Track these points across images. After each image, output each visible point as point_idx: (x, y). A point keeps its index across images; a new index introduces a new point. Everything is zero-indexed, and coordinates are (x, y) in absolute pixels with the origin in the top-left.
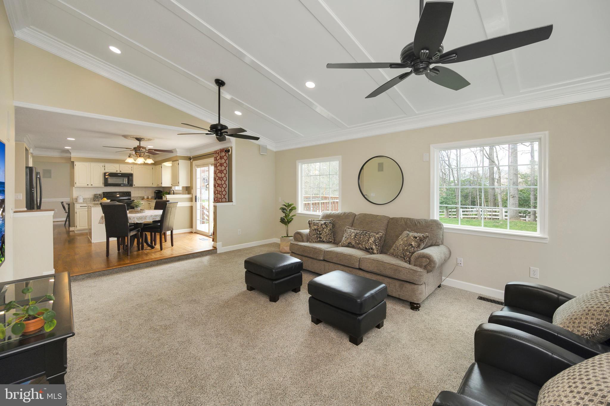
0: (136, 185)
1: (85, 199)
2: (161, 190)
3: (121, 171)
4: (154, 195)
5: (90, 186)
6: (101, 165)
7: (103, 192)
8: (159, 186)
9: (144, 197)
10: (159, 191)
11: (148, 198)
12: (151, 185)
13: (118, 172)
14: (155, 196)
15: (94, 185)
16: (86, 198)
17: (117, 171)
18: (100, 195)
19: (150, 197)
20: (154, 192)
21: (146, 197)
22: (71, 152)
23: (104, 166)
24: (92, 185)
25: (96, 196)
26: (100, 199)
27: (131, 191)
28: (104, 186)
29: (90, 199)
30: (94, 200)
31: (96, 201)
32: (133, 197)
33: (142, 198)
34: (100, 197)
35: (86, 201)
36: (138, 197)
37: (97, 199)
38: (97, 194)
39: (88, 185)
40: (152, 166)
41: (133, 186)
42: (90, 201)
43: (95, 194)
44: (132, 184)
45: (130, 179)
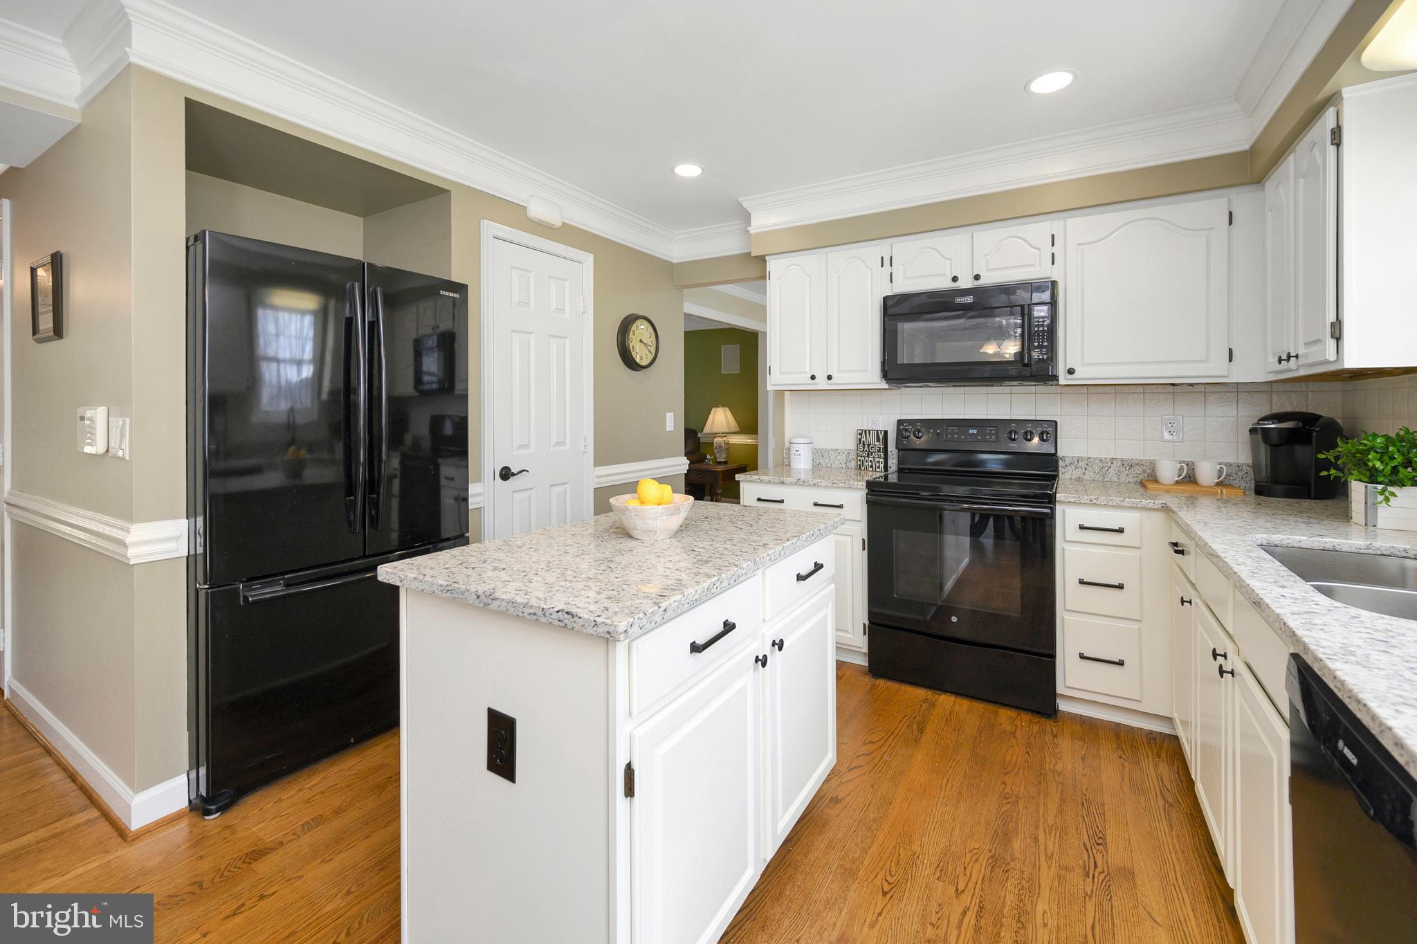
0: (1084, 374)
1: (827, 455)
2: (1325, 405)
3: (977, 277)
4: (1242, 456)
5: (822, 383)
6: (876, 251)
8: (1296, 369)
9: (1153, 465)
10: (1309, 419)
11: (1189, 478)
12: (1214, 369)
13: (966, 283)
14: (1255, 466)
15: (841, 380)
16: (828, 450)
17: (954, 277)
18: (878, 440)
19: (1207, 473)
20: (1252, 431)
21: (1168, 472)
22: (750, 211)
23: (887, 262)
24: (829, 378)
25: (863, 440)
26: (878, 460)
27: (1056, 422)
28: (886, 386)
29: (844, 457)
30: (859, 463)
31: (863, 468)
32: (1076, 463)
33: (1138, 470)
34: (879, 451)
35: (829, 465)
36: (1109, 464)
37: (868, 456)
38: (869, 431)
39: (813, 377)
40: (1226, 199)
41: (1062, 381)
42: (844, 466)
43: (861, 432)
44: (1055, 366)
45: (1038, 326)
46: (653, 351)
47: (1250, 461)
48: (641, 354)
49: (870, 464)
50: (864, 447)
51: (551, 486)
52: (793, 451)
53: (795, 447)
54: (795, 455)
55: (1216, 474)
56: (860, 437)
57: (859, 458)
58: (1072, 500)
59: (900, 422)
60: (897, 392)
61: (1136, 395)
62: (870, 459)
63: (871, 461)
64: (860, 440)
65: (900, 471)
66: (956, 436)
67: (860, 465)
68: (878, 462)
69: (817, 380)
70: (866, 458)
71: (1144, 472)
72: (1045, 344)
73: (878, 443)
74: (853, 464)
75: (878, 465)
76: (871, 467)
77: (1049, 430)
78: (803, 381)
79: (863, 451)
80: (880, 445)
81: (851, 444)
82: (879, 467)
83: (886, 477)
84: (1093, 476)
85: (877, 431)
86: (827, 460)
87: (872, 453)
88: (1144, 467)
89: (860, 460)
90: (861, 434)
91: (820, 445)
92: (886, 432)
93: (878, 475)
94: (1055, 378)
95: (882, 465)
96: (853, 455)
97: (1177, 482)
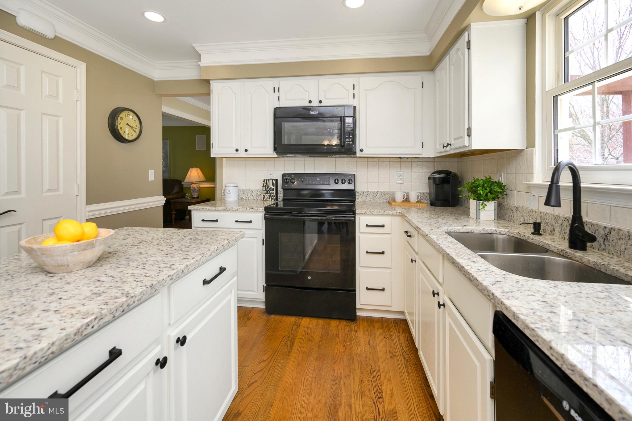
0: (367, 152)
1: (246, 193)
2: (452, 167)
3: (321, 102)
4: (426, 190)
5: (242, 154)
6: (270, 83)
7: (283, 174)
8: (450, 151)
9: (393, 194)
10: (448, 173)
11: (407, 200)
12: (415, 151)
13: (315, 104)
14: (430, 193)
15: (252, 152)
16: (246, 190)
17: (310, 102)
18: (273, 185)
19: (413, 198)
20: (429, 178)
21: (399, 197)
22: (200, 52)
23: (276, 89)
24: (246, 150)
25: (265, 184)
26: (273, 195)
27: (355, 175)
28: (276, 156)
29: (255, 194)
30: (263, 197)
31: (265, 200)
32: (363, 194)
33: (387, 196)
34: (273, 190)
35: (247, 198)
36: (376, 194)
37: (268, 193)
38: (268, 180)
39: (237, 150)
40: (421, 76)
41: (358, 155)
42: (255, 198)
43: (264, 180)
44: (355, 147)
45: (348, 127)
46: (138, 131)
47: (428, 191)
48: (127, 133)
49: (269, 197)
50: (265, 188)
51: (43, 220)
52: (227, 191)
53: (228, 189)
54: (228, 193)
55: (416, 197)
56: (263, 183)
57: (263, 194)
58: (363, 212)
59: (284, 175)
60: (283, 159)
61: (386, 162)
62: (269, 194)
63: (269, 196)
64: (263, 184)
65: (284, 200)
66: (311, 182)
67: (263, 198)
68: (273, 196)
69: (239, 152)
70: (267, 194)
71: (390, 197)
72: (351, 136)
73: (273, 186)
74: (260, 197)
75: (272, 197)
76: (269, 198)
77: (352, 178)
78: (231, 152)
79: (265, 190)
80: (273, 187)
81: (259, 187)
82: (273, 199)
83: (277, 204)
84: (370, 200)
85: (272, 180)
86: (246, 196)
87: (269, 191)
88: (390, 195)
89: (263, 195)
90: (264, 181)
91: (242, 187)
92: (277, 180)
93: (272, 203)
94: (355, 153)
95: (275, 198)
96: (260, 193)
97: (403, 201)
